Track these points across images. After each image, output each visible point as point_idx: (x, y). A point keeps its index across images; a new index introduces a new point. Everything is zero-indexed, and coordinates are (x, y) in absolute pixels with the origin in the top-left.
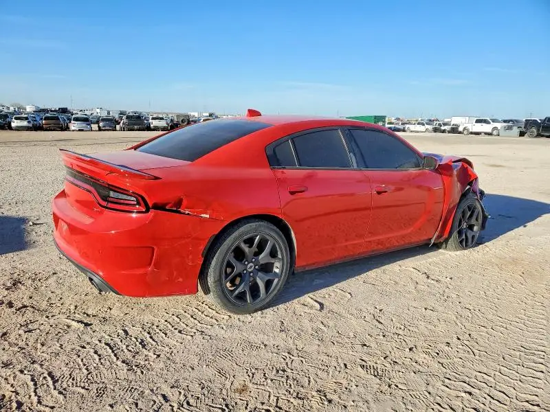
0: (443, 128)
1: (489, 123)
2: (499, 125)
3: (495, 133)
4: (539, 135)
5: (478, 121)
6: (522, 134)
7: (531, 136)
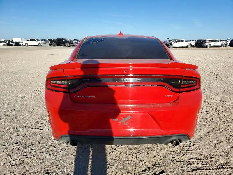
0: (11, 44)
1: (36, 41)
2: (41, 42)
3: (39, 45)
4: (57, 46)
5: (31, 40)
6: (50, 45)
7: (54, 46)
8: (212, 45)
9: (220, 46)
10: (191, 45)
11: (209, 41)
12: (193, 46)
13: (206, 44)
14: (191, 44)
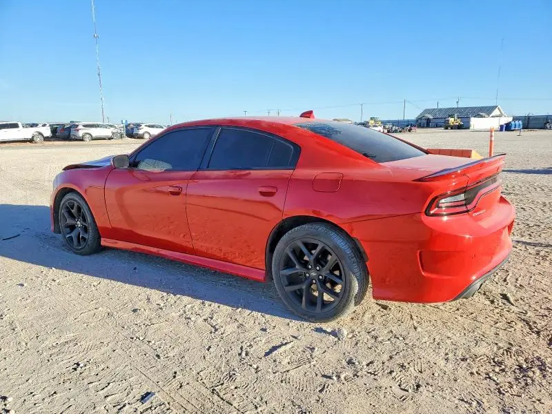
8: (94, 136)
9: (110, 139)
10: (43, 136)
11: (85, 126)
12: (46, 139)
13: (80, 134)
14: (40, 134)
